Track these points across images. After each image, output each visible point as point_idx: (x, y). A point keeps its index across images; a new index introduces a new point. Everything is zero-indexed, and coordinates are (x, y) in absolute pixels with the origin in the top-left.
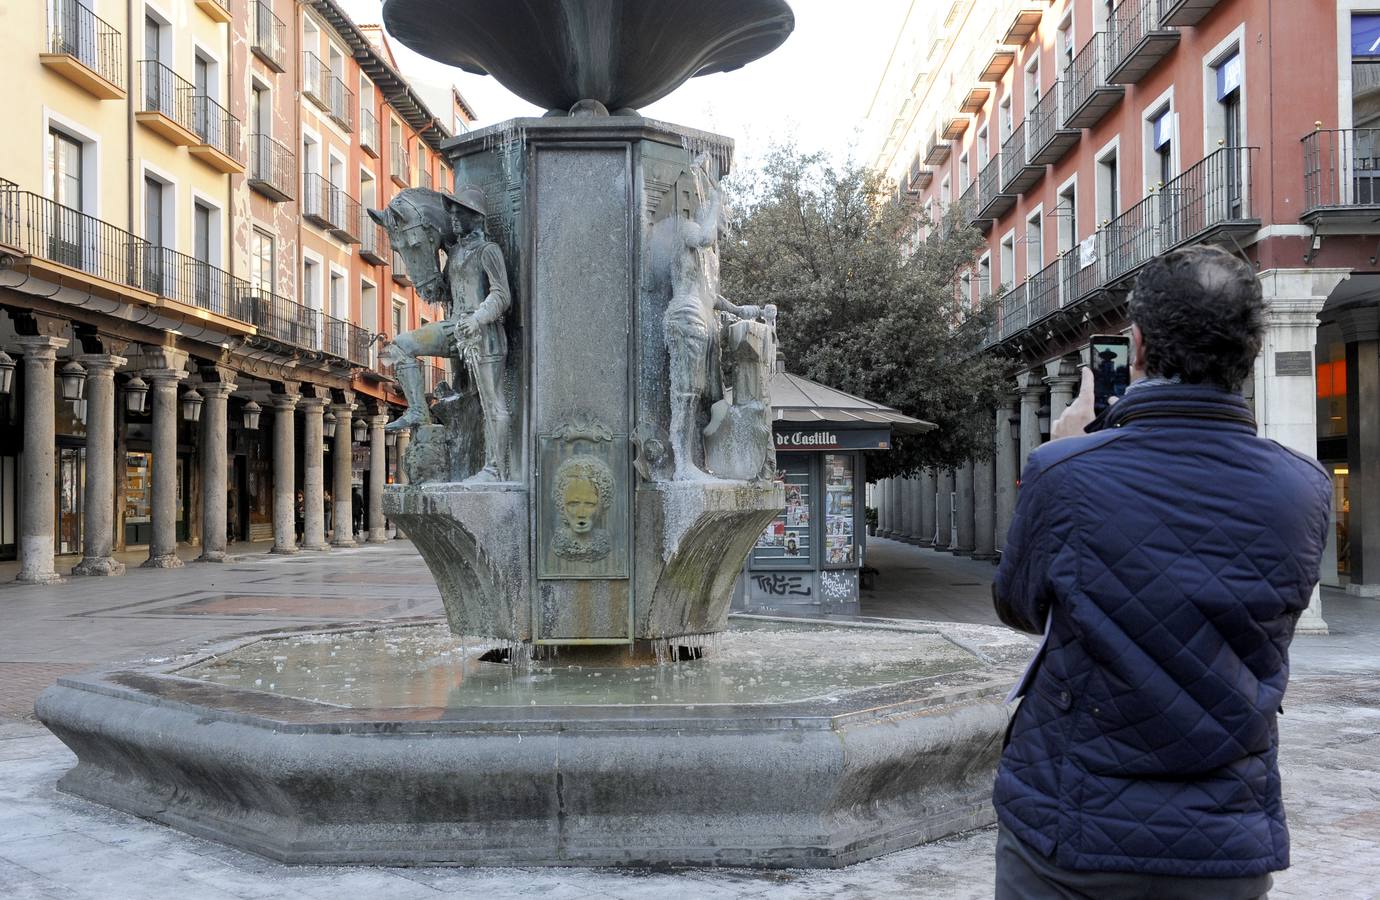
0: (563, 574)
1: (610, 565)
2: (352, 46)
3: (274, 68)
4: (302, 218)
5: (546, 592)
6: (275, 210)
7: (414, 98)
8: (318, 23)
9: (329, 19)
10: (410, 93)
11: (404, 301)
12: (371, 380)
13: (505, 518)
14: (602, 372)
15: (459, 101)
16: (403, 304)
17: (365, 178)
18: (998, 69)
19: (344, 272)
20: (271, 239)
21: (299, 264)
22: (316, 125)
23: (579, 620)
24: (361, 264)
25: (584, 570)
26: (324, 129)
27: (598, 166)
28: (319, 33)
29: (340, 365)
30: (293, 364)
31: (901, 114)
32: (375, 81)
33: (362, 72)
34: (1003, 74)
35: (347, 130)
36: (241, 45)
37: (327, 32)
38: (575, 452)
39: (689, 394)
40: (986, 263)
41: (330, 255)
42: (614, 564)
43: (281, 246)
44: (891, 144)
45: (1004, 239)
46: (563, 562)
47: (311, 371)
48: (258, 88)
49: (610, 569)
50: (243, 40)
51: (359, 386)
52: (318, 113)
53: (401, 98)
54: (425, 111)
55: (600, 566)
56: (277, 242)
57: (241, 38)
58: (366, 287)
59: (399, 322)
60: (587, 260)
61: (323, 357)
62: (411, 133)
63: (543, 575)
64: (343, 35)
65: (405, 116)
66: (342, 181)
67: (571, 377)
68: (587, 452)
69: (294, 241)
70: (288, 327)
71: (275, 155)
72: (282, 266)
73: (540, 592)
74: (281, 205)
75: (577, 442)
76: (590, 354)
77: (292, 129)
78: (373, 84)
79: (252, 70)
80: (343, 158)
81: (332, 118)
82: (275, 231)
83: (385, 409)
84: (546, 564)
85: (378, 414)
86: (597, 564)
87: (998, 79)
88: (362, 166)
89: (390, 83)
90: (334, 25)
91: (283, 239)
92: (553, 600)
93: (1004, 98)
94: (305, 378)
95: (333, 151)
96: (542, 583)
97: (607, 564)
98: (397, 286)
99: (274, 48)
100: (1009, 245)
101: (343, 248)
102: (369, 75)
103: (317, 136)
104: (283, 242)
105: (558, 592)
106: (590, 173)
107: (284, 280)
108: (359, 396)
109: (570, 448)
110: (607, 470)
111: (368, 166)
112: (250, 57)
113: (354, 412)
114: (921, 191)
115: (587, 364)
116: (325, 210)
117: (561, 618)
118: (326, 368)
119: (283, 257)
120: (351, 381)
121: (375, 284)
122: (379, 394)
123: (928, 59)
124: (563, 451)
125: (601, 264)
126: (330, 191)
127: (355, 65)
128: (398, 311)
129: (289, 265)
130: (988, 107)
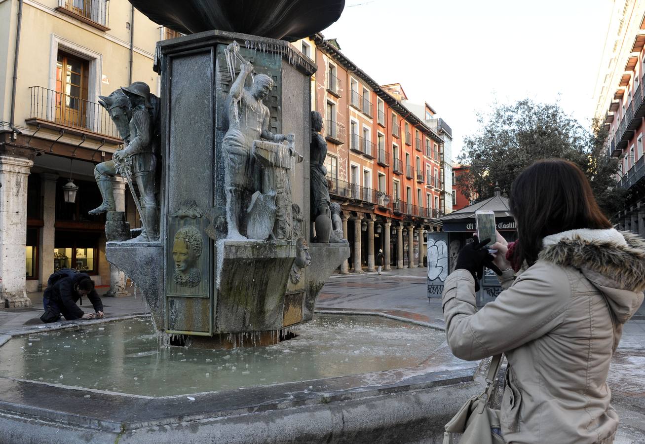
0: (178, 294)
1: (200, 289)
2: (373, 87)
3: (337, 96)
4: (350, 151)
5: (172, 303)
6: (338, 148)
7: (400, 105)
8: (357, 80)
9: (362, 78)
10: (398, 104)
11: (399, 180)
12: (382, 210)
13: (146, 262)
14: (199, 178)
15: (427, 106)
16: (398, 182)
17: (380, 136)
18: (633, 64)
19: (370, 170)
20: (336, 158)
21: (348, 167)
22: (355, 116)
23: (187, 320)
24: (378, 167)
25: (188, 292)
26: (359, 117)
27: (200, 63)
28: (358, 84)
29: (367, 205)
30: (346, 204)
31: (601, 93)
32: (384, 100)
33: (378, 97)
34: (634, 67)
35: (371, 118)
36: (322, 89)
37: (362, 83)
38: (185, 224)
39: (231, 188)
40: (632, 150)
41: (363, 163)
42: (202, 289)
43: (340, 161)
44: (599, 106)
45: (638, 139)
46: (178, 287)
47: (354, 207)
48: (330, 104)
49: (200, 292)
50: (323, 87)
51: (376, 212)
52: (357, 112)
53: (394, 105)
54: (405, 109)
55: (195, 290)
56: (339, 160)
57: (322, 86)
58: (380, 175)
59: (397, 188)
60: (193, 115)
61: (359, 202)
62: (401, 118)
63: (170, 295)
64: (369, 84)
65: (398, 112)
66: (369, 137)
67: (185, 182)
68: (190, 224)
69: (346, 159)
70: (343, 191)
71: (337, 128)
72: (341, 168)
73: (169, 303)
74: (340, 146)
75: (185, 218)
76: (194, 169)
77: (345, 118)
78: (383, 101)
79: (326, 97)
80: (369, 129)
81: (364, 114)
82: (338, 155)
83: (390, 220)
84: (170, 288)
85: (387, 222)
86: (194, 288)
87: (633, 68)
88: (378, 131)
89: (390, 100)
90: (364, 80)
91: (341, 158)
92: (175, 309)
93: (636, 77)
94: (353, 209)
95: (364, 125)
96: (170, 299)
97: (199, 289)
98: (394, 175)
99: (337, 89)
100: (640, 140)
101: (368, 161)
102: (381, 98)
103: (356, 120)
104: (341, 160)
105: (177, 304)
106: (196, 67)
107: (342, 173)
108: (377, 216)
109: (182, 222)
110: (199, 235)
111: (381, 131)
112: (326, 93)
113: (375, 222)
114: (611, 124)
115: (192, 174)
116: (361, 148)
117: (179, 319)
118: (361, 205)
119: (341, 165)
120: (373, 210)
121: (384, 174)
122: (387, 215)
123: (609, 67)
124: (179, 224)
125: (200, 117)
126: (363, 141)
127: (375, 94)
128: (397, 184)
129: (344, 168)
130: (631, 82)
